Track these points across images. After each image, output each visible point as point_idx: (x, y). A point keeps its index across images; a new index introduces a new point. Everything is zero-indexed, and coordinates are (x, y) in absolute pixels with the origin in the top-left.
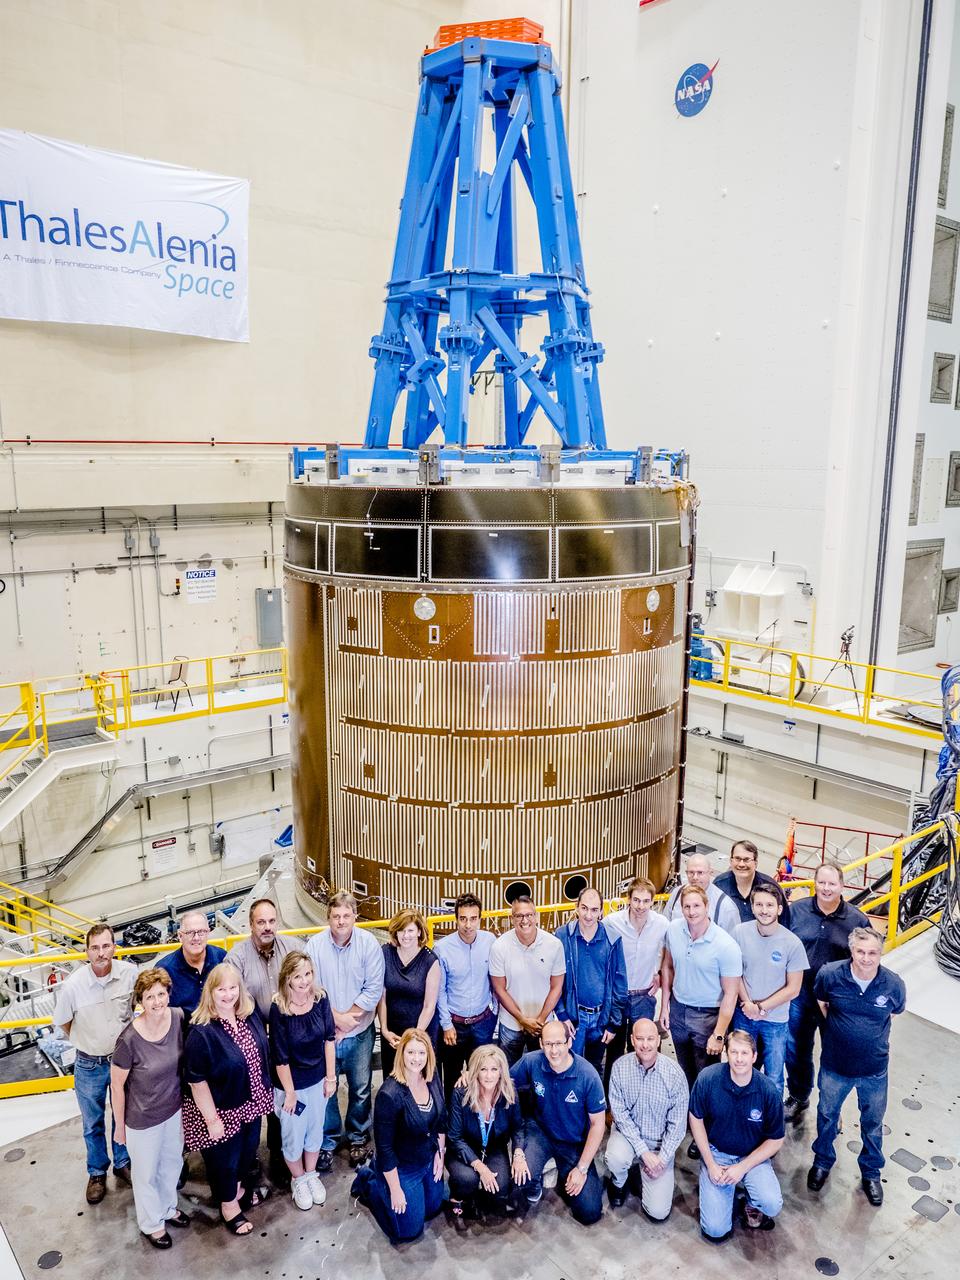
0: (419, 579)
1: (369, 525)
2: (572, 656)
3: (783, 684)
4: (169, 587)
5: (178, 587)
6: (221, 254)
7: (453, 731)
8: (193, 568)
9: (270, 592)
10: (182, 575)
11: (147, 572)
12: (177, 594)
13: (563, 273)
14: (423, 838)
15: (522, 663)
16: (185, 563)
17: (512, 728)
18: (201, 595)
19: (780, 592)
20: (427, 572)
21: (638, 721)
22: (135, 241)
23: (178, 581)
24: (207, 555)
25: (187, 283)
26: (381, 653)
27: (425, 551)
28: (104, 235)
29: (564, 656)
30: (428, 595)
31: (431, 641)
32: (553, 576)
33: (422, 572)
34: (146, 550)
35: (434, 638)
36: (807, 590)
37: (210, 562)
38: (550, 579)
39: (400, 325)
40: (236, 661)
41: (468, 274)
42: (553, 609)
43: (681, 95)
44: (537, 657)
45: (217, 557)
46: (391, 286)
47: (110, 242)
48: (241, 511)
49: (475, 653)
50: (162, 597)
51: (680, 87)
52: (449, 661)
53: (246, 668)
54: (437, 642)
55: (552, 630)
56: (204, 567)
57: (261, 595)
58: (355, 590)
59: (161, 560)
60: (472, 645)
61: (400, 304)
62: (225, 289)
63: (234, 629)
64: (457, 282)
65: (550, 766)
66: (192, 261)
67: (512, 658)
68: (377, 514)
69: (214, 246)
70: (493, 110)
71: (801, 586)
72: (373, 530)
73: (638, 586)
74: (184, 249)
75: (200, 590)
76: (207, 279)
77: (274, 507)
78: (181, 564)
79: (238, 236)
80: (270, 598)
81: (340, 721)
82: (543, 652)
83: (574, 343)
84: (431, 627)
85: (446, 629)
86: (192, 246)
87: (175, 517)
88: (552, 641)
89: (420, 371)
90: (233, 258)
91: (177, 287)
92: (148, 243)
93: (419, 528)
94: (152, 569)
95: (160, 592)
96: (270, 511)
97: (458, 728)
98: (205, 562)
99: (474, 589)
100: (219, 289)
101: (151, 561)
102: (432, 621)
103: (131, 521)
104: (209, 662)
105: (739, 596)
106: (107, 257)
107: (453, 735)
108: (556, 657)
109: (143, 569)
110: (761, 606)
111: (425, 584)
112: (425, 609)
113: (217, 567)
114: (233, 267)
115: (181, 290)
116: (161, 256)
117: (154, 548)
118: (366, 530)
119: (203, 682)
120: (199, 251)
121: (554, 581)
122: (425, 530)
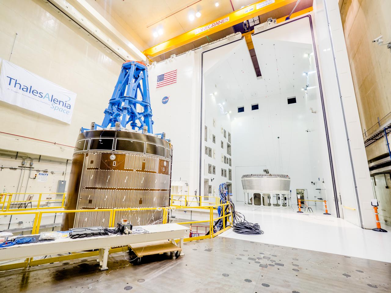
0: (112, 150)
1: (101, 138)
2: (148, 172)
3: (184, 204)
4: (33, 176)
5: (36, 176)
6: (67, 105)
7: (117, 188)
8: (42, 172)
9: (63, 181)
10: (38, 174)
11: (27, 172)
12: (35, 178)
13: (148, 102)
14: (104, 220)
15: (136, 172)
16: (40, 171)
17: (132, 188)
18: (42, 180)
19: (182, 185)
20: (114, 149)
21: (162, 191)
22: (45, 97)
23: (36, 175)
24: (47, 170)
25: (57, 108)
26: (99, 169)
27: (114, 144)
28: (37, 93)
29: (146, 171)
30: (114, 154)
31: (113, 165)
32: (145, 153)
33: (113, 148)
34: (28, 165)
35: (114, 164)
36: (187, 185)
37: (47, 172)
38: (144, 153)
39: (112, 108)
40: (48, 198)
41: (129, 97)
42: (144, 160)
43: (163, 101)
44: (140, 171)
45: (49, 171)
46: (111, 100)
47: (38, 95)
48: (59, 160)
49: (125, 169)
50: (29, 178)
51: (163, 100)
52: (118, 170)
53: (50, 201)
54: (115, 165)
55: (144, 165)
56: (45, 173)
57: (60, 182)
58: (94, 153)
59: (32, 169)
60: (124, 167)
61: (113, 103)
62: (67, 112)
63: (50, 190)
64: (126, 98)
65: (141, 199)
66: (59, 104)
67: (134, 170)
68: (103, 136)
69: (66, 103)
70: (135, 80)
71: (186, 184)
72: (101, 139)
73: (162, 159)
74: (58, 102)
75: (42, 178)
76: (62, 109)
77: (68, 161)
78: (38, 171)
79: (72, 103)
80: (63, 183)
81: (84, 189)
82: (141, 170)
83: (150, 114)
84: (114, 162)
85: (118, 162)
86: (60, 101)
87: (40, 158)
88: (144, 167)
89: (116, 115)
90: (70, 107)
91: (54, 108)
92: (49, 98)
93: (114, 139)
94: (29, 171)
95: (29, 177)
96: (67, 162)
97: (118, 188)
98: (46, 171)
99: (126, 153)
100: (65, 111)
101: (29, 169)
102: (114, 160)
103: (26, 158)
104: (41, 195)
105: (174, 186)
106: (37, 98)
107: (116, 189)
108: (144, 171)
109: (26, 170)
110: (178, 188)
111: (114, 151)
112: (113, 157)
113: (49, 173)
114: (70, 108)
115: (55, 109)
116: (51, 101)
117: (31, 165)
118: (100, 139)
119: (36, 203)
120: (61, 103)
121: (145, 154)
122: (115, 140)
